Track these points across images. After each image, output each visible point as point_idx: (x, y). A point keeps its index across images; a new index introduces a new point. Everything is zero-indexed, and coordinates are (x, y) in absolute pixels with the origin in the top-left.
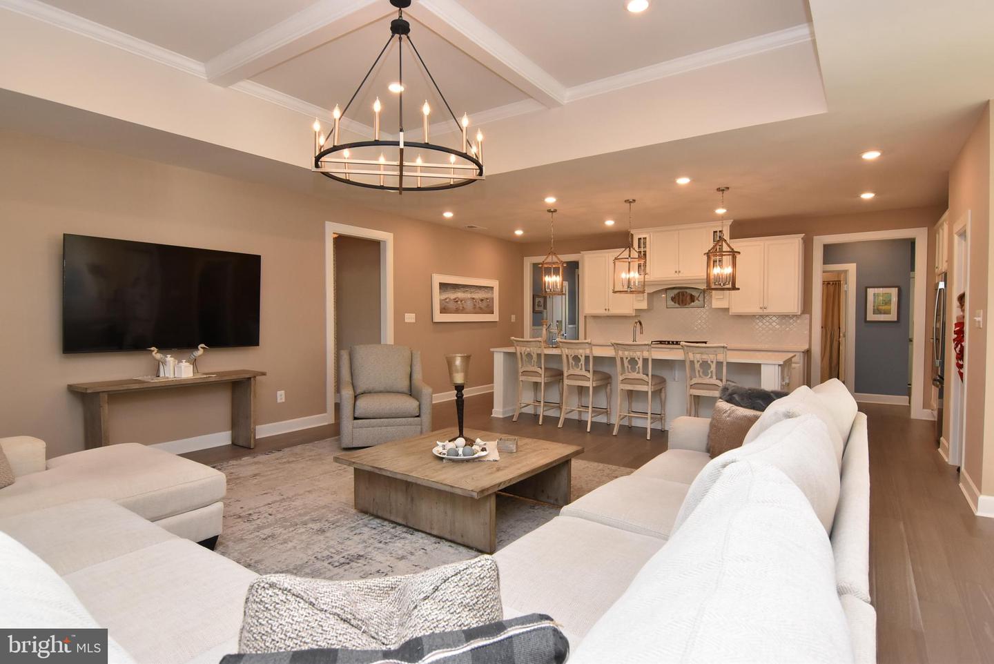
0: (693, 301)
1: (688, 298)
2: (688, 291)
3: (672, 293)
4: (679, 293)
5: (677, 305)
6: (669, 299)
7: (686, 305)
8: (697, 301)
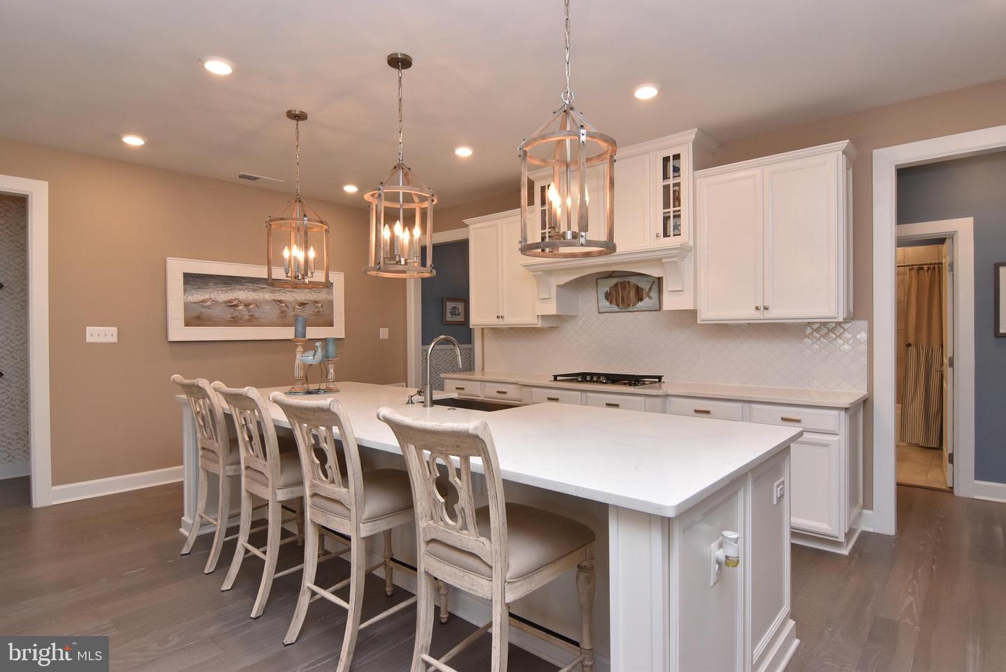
0: (641, 299)
1: (632, 293)
2: (633, 280)
3: (606, 286)
4: (616, 285)
5: (615, 308)
6: (602, 296)
7: (628, 306)
8: (647, 300)
